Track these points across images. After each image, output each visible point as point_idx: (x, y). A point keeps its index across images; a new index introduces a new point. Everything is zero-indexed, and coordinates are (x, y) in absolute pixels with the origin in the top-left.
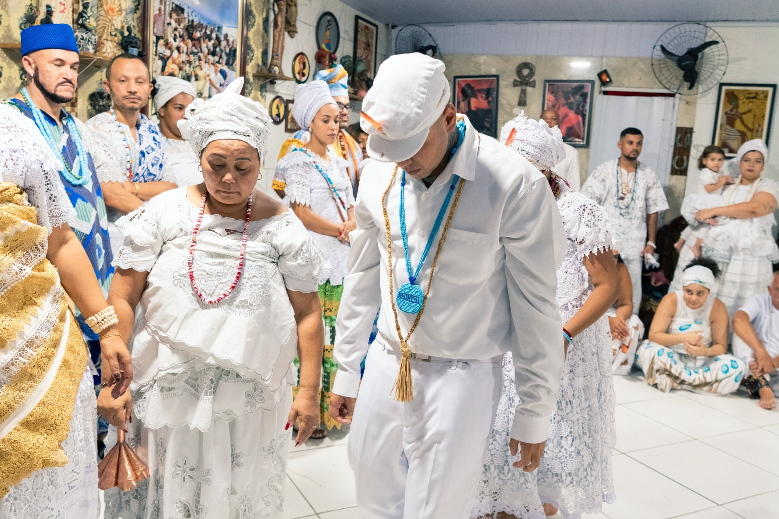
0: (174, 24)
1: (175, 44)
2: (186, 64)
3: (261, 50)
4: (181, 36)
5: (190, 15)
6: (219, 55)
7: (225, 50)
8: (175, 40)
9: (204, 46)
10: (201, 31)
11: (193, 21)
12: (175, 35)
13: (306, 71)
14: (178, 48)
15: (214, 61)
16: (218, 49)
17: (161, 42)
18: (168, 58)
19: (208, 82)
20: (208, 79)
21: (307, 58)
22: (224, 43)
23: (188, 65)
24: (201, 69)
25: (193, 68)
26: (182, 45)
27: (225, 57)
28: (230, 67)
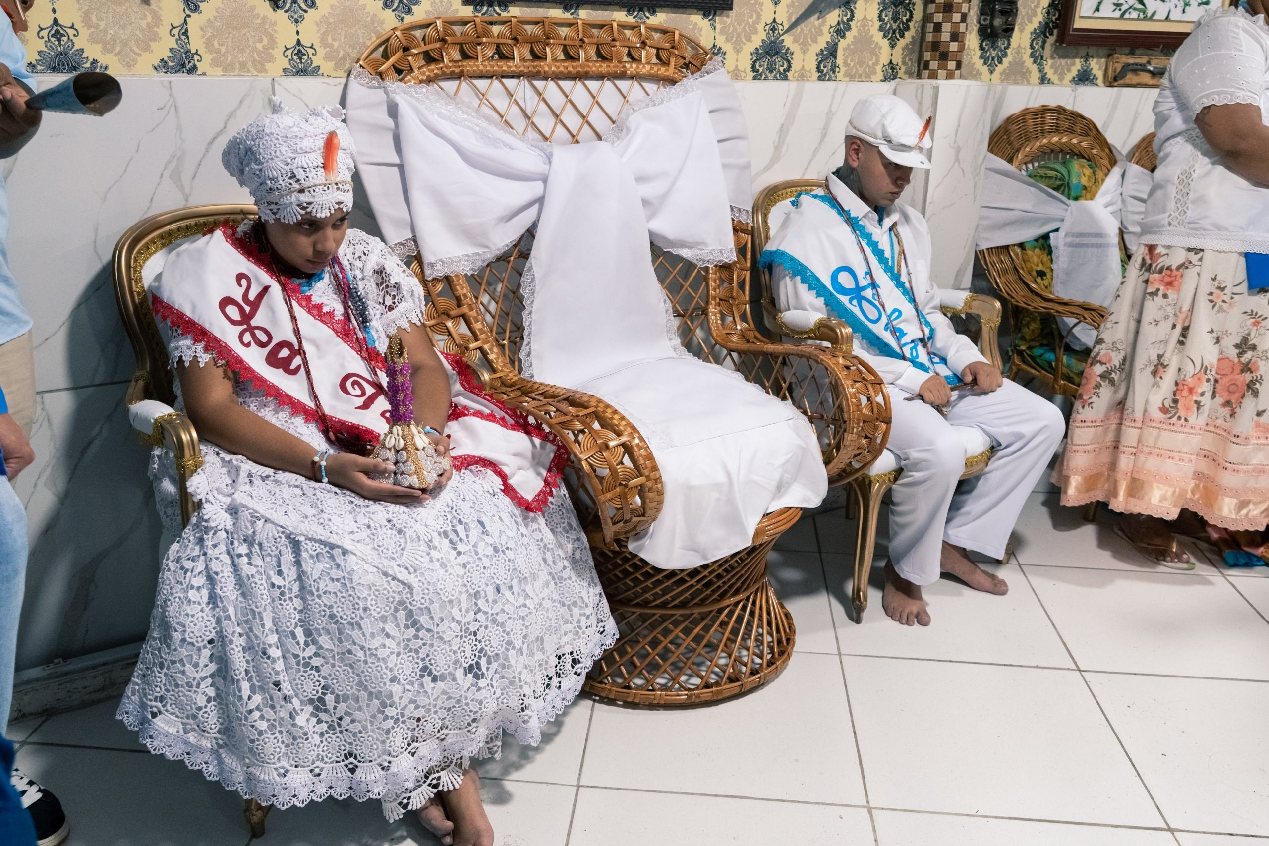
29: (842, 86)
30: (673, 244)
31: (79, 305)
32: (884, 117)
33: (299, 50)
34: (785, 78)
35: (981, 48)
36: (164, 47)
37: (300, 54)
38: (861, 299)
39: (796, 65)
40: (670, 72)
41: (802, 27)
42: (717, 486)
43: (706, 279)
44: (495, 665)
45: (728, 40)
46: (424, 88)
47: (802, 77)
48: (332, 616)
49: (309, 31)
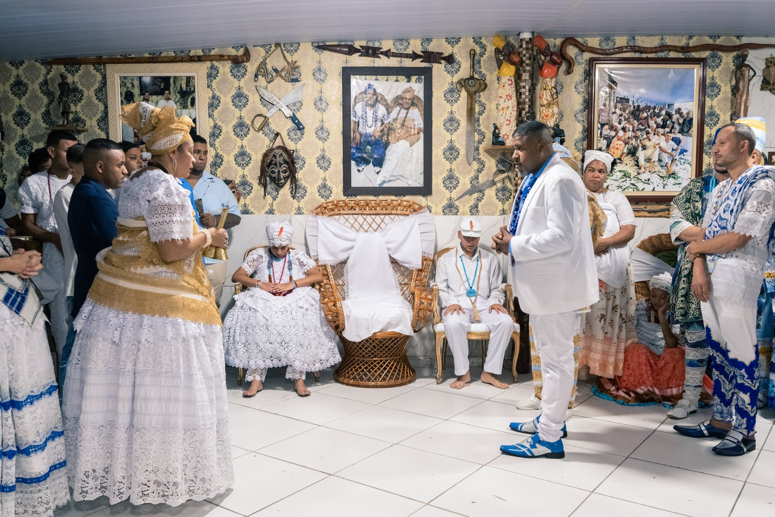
0: (618, 112)
1: (620, 127)
2: (632, 139)
4: (625, 120)
5: (635, 102)
6: (670, 126)
7: (678, 121)
8: (620, 123)
9: (652, 123)
10: (649, 111)
11: (639, 106)
12: (620, 120)
14: (624, 129)
15: (664, 132)
16: (668, 122)
17: (606, 127)
18: (614, 137)
19: (658, 149)
20: (657, 147)
22: (675, 117)
23: (634, 139)
24: (650, 140)
25: (640, 141)
26: (628, 125)
27: (677, 127)
28: (685, 134)
29: (479, 217)
30: (402, 262)
34: (457, 215)
36: (267, 208)
37: (299, 210)
39: (461, 210)
40: (408, 213)
41: (463, 199)
43: (412, 273)
44: (286, 345)
45: (432, 203)
47: (464, 214)
49: (302, 204)
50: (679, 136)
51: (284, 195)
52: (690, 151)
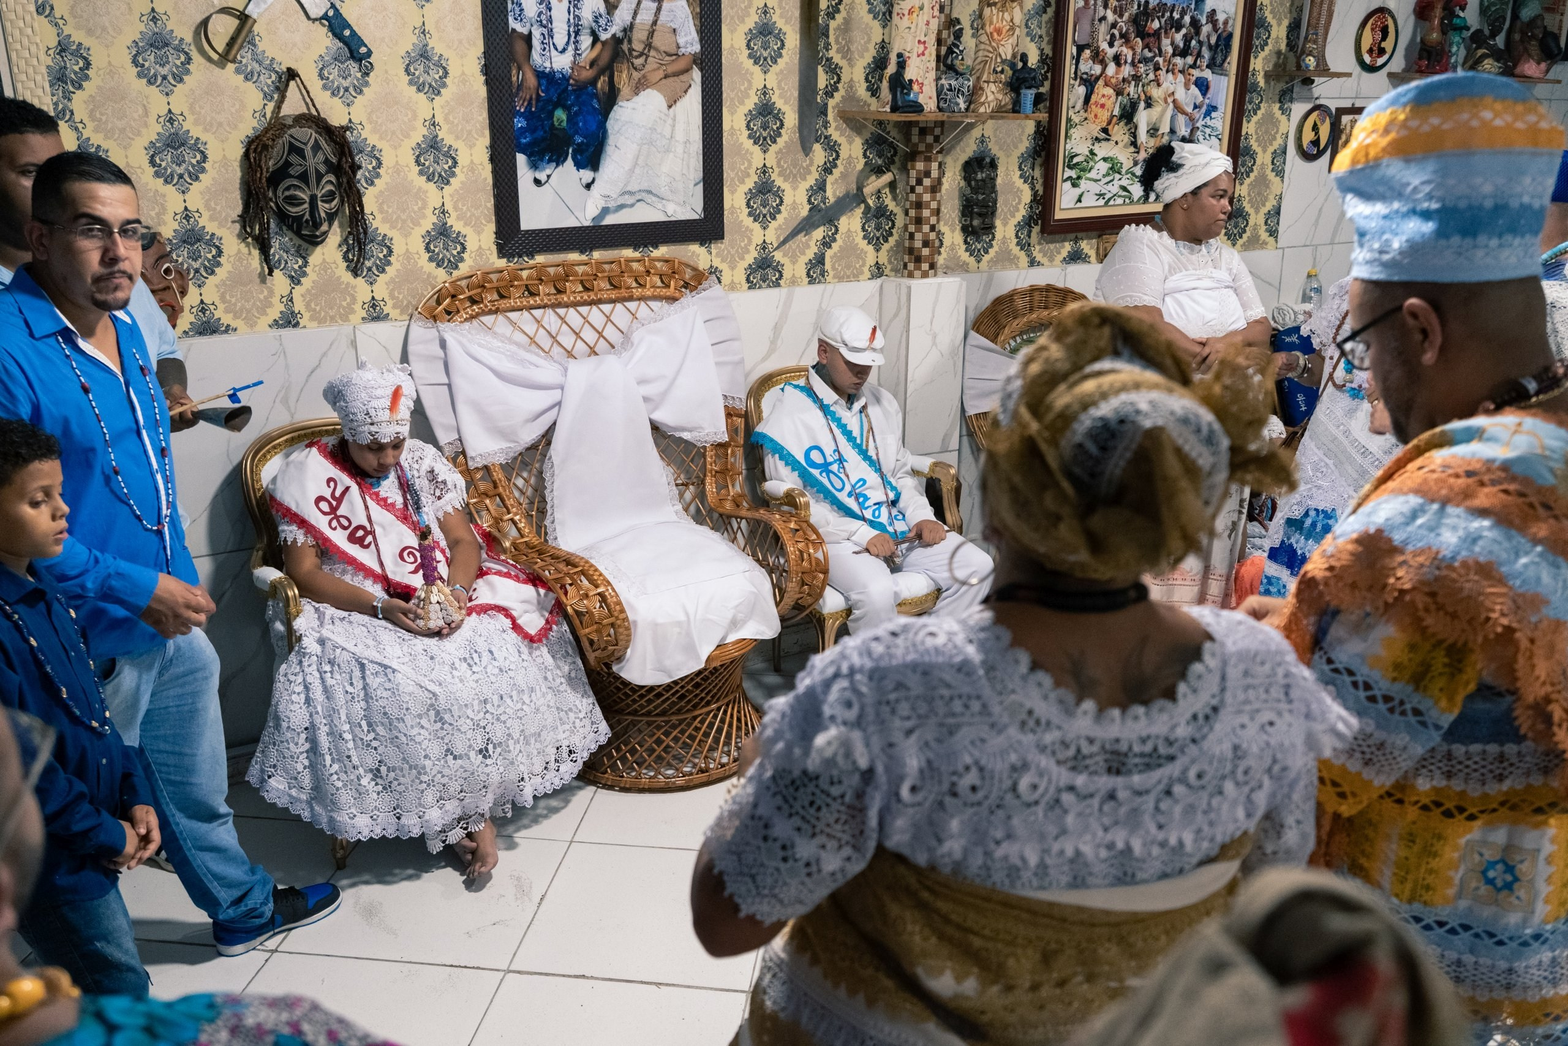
0: (1111, 16)
1: (1111, 52)
2: (1129, 83)
3: (1286, 23)
4: (1122, 36)
6: (1195, 52)
7: (1209, 41)
8: (1111, 45)
9: (1166, 42)
11: (1147, 3)
12: (1113, 36)
13: (1388, 45)
14: (1117, 59)
15: (1185, 65)
16: (1194, 42)
17: (1087, 53)
18: (1098, 78)
19: (1171, 106)
20: (1170, 100)
21: (1393, 17)
22: (1206, 29)
23: (1133, 83)
24: (1159, 85)
25: (1143, 86)
26: (1125, 50)
27: (1206, 53)
28: (1217, 69)
29: (829, 287)
30: (676, 429)
31: (216, 497)
32: (841, 326)
33: (374, 304)
34: (779, 285)
35: (966, 242)
36: (276, 311)
37: (374, 306)
38: (829, 472)
39: (787, 273)
40: (671, 291)
41: (791, 244)
42: (679, 624)
43: (704, 456)
45: (723, 261)
46: (467, 325)
47: (793, 282)
48: (385, 714)
49: (381, 289)
50: (1207, 74)
51: (325, 266)
52: (1221, 108)
